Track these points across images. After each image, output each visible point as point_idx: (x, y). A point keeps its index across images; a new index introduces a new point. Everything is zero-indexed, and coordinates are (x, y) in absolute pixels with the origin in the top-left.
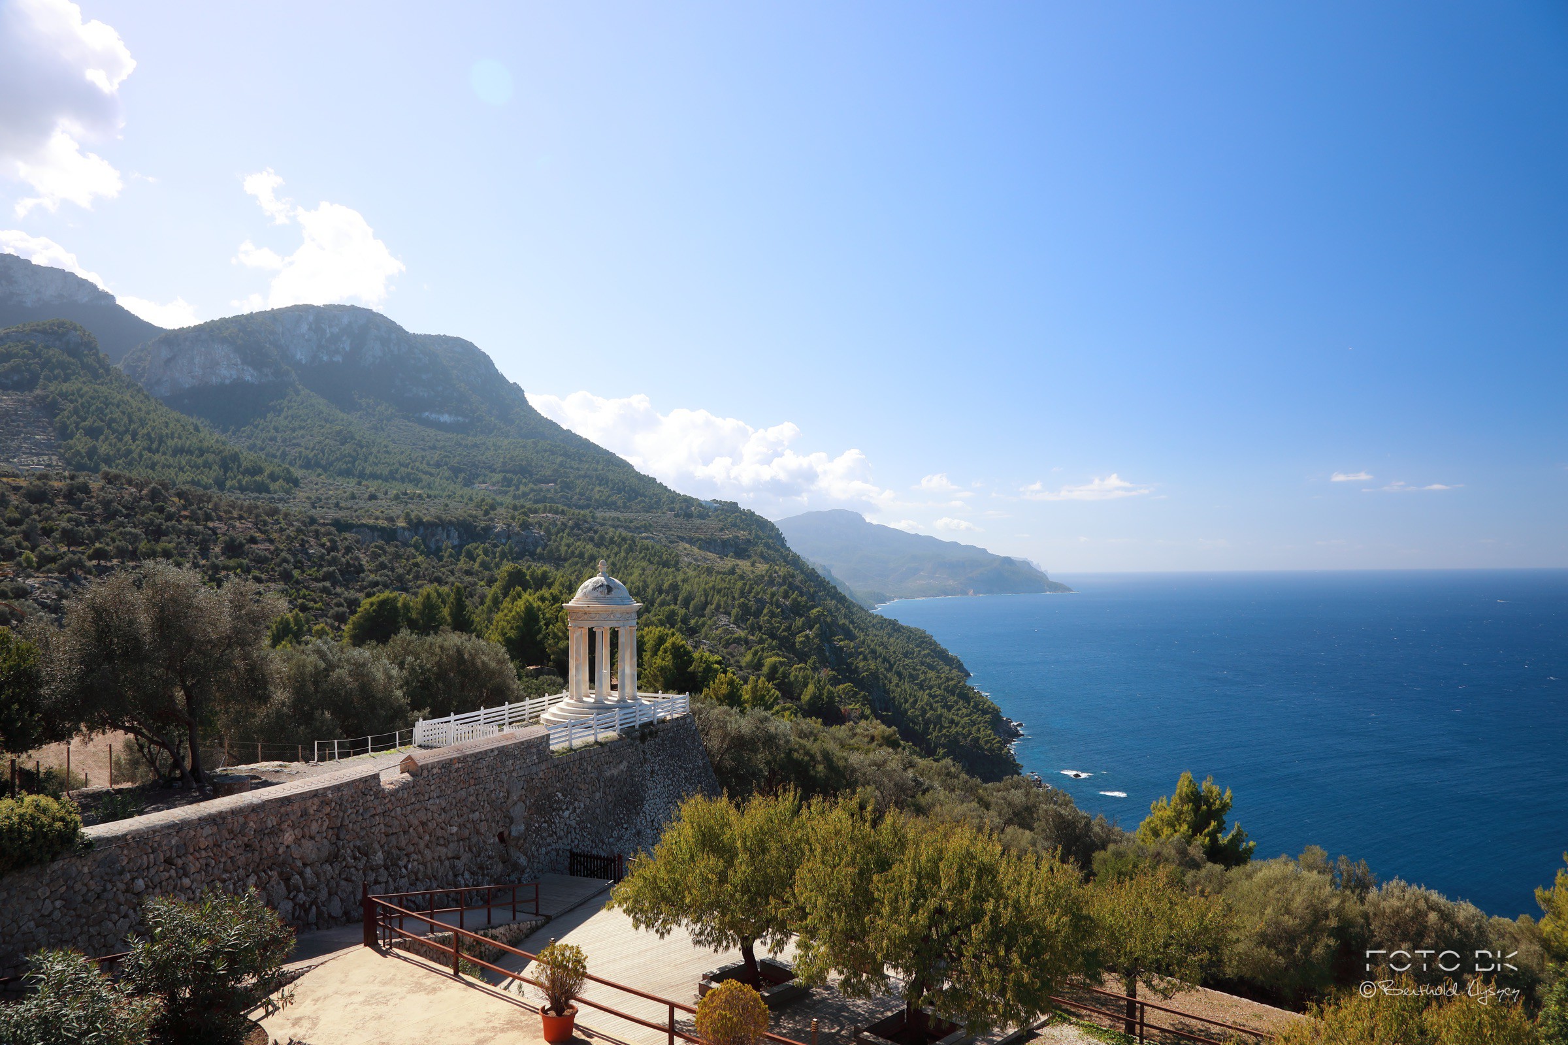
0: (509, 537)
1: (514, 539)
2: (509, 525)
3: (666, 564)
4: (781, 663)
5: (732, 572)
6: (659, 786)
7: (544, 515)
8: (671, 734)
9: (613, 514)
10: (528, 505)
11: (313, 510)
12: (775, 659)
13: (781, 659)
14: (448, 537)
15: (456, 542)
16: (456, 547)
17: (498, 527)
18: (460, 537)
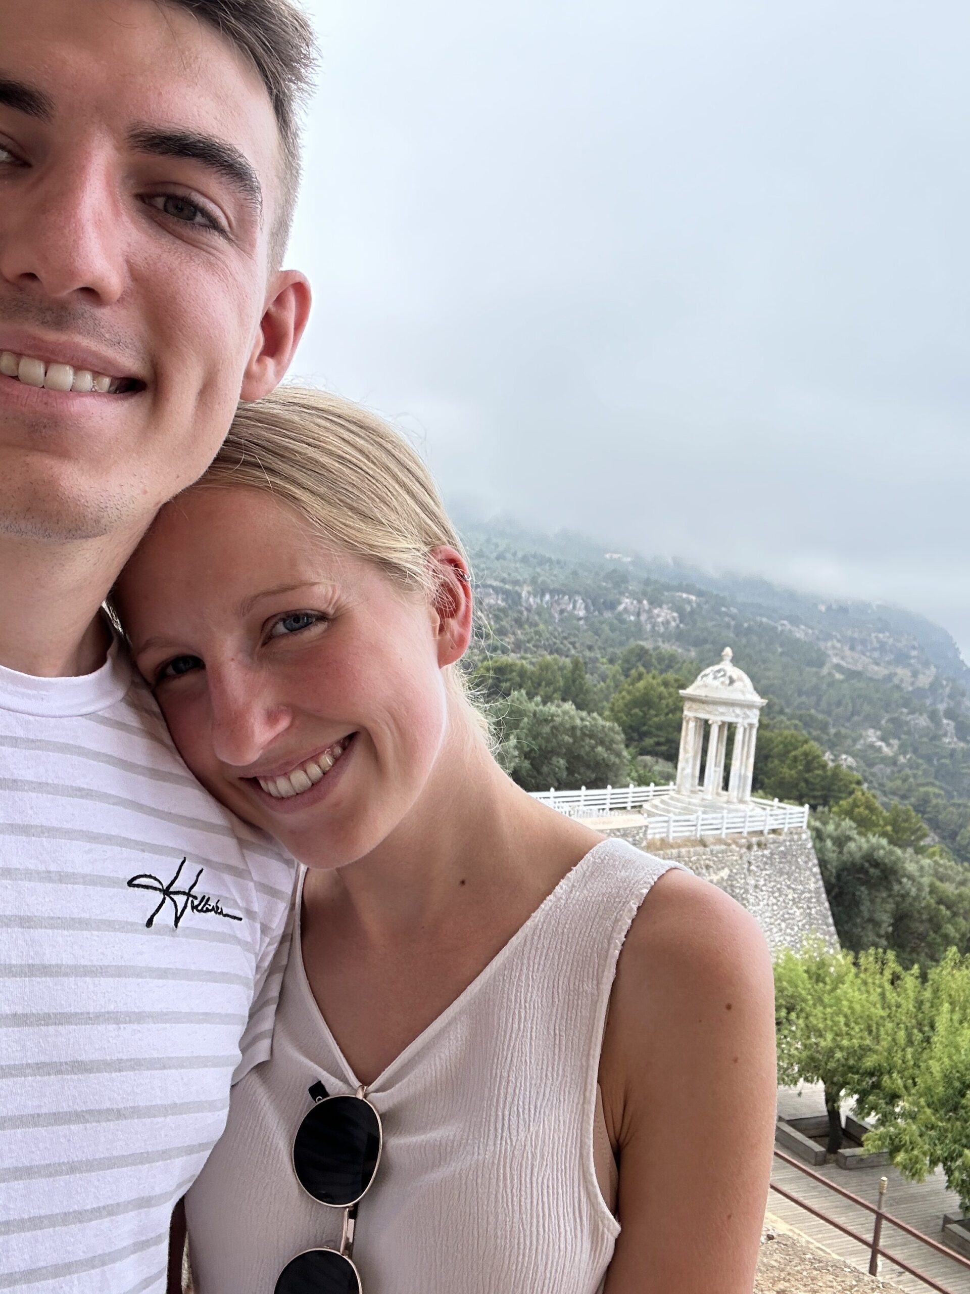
0: (638, 615)
1: (643, 617)
2: (640, 602)
3: (811, 663)
4: (937, 796)
5: (889, 678)
6: (761, 903)
8: (782, 848)
14: (574, 607)
15: (582, 613)
16: (580, 619)
17: (626, 602)
18: (586, 608)
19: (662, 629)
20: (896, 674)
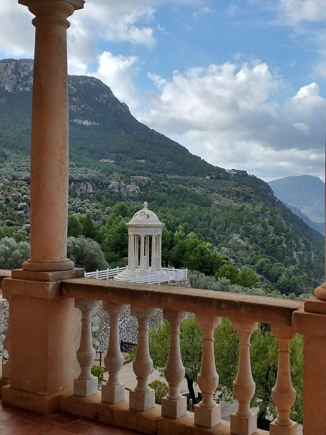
0: (119, 189)
1: (122, 190)
2: (120, 182)
3: (205, 205)
4: (267, 262)
5: (242, 209)
7: (139, 177)
9: (176, 177)
10: (131, 171)
11: (15, 172)
12: (263, 259)
13: (267, 260)
14: (87, 188)
15: (91, 191)
16: (91, 193)
17: (114, 183)
18: (93, 188)
19: (132, 195)
20: (245, 206)
